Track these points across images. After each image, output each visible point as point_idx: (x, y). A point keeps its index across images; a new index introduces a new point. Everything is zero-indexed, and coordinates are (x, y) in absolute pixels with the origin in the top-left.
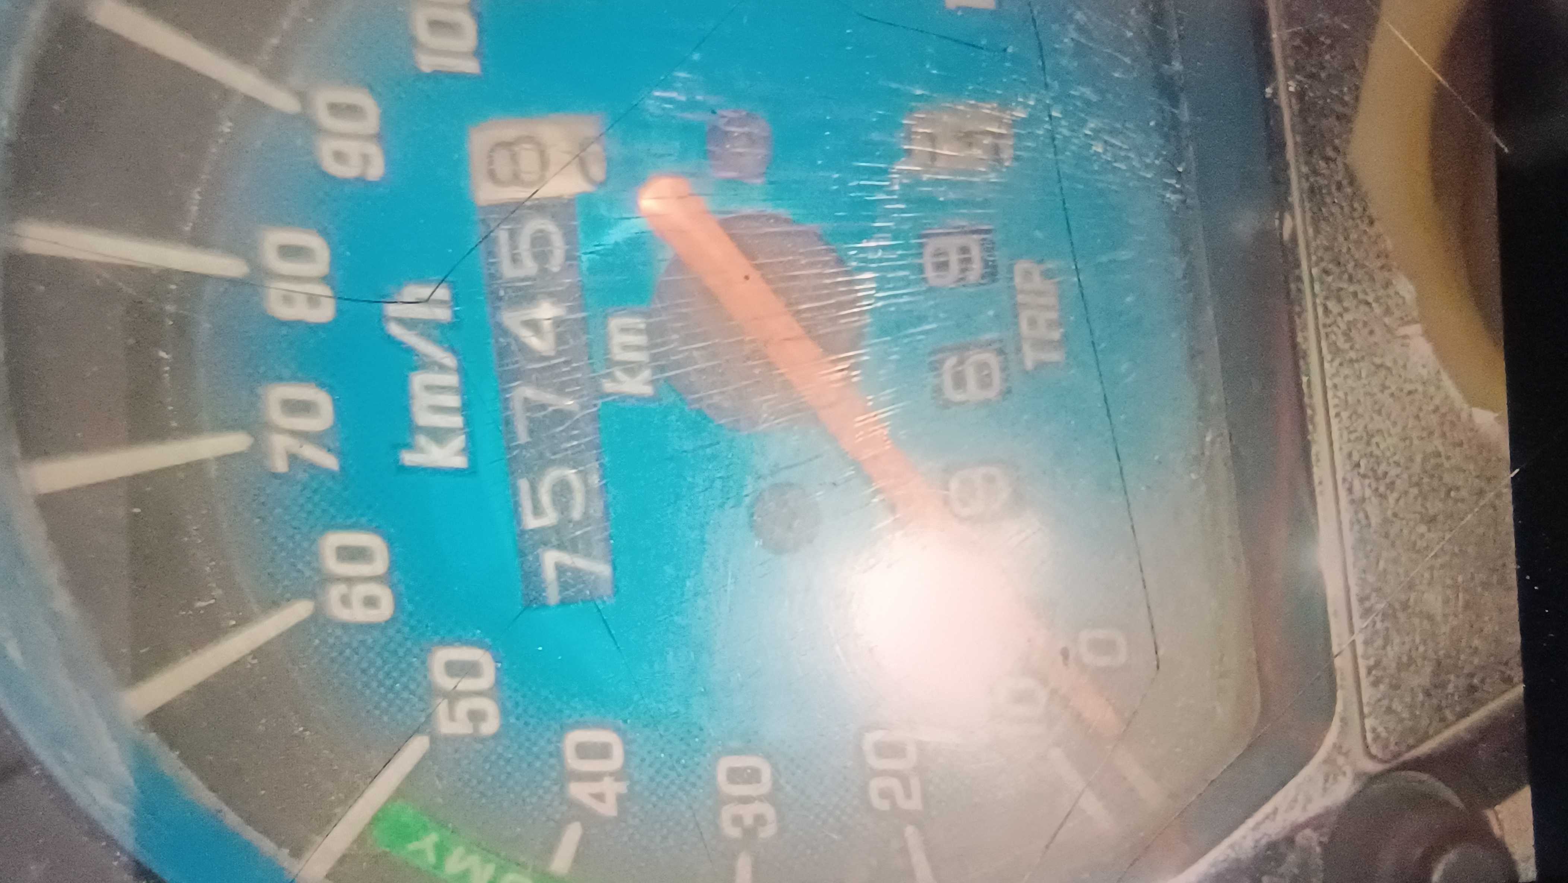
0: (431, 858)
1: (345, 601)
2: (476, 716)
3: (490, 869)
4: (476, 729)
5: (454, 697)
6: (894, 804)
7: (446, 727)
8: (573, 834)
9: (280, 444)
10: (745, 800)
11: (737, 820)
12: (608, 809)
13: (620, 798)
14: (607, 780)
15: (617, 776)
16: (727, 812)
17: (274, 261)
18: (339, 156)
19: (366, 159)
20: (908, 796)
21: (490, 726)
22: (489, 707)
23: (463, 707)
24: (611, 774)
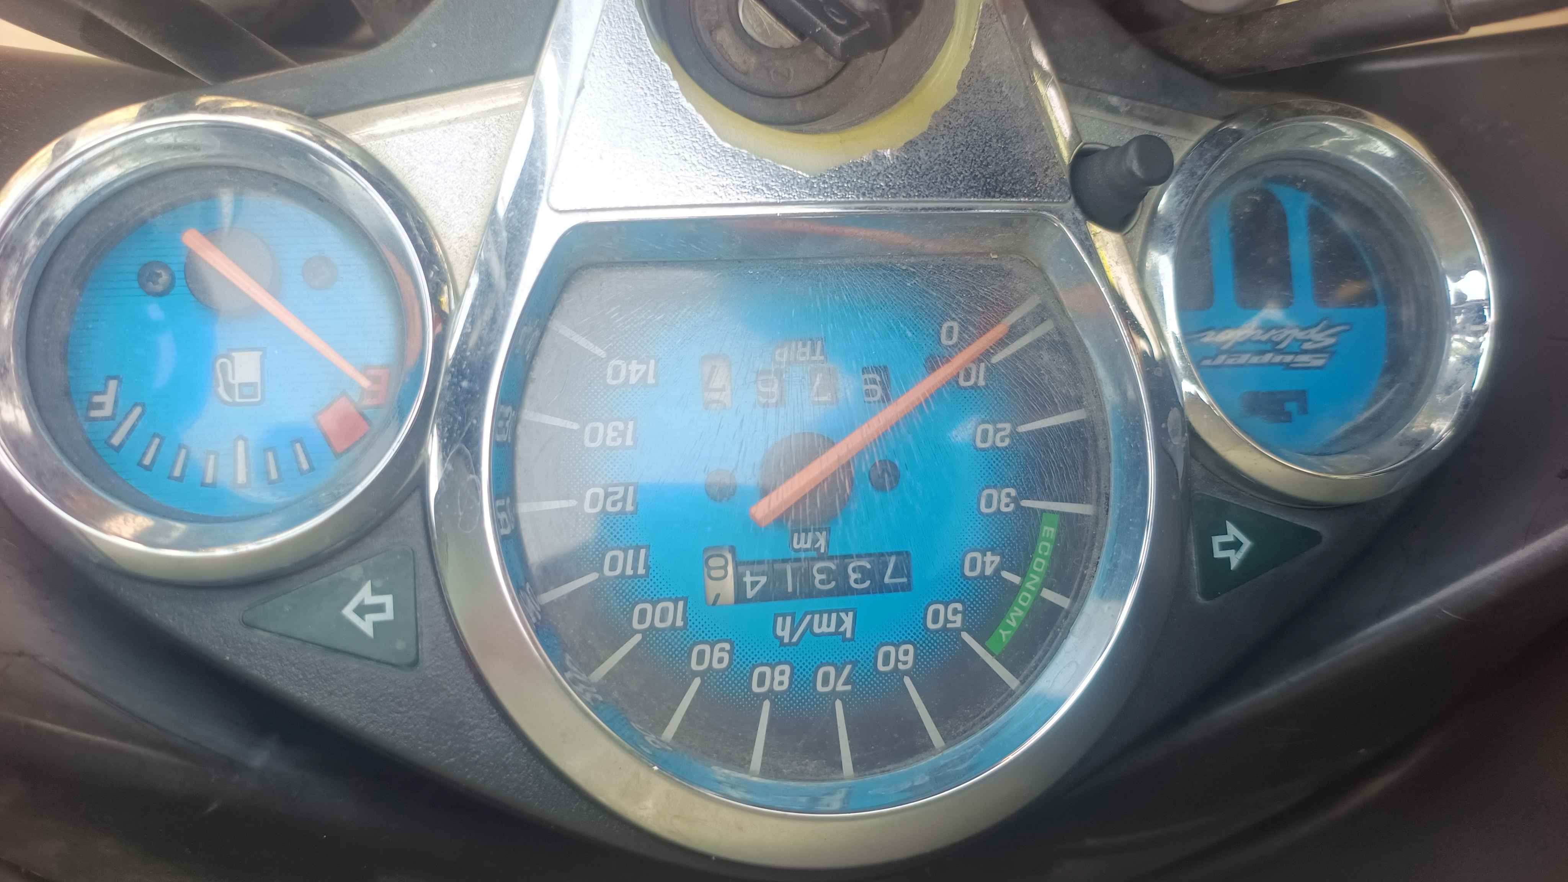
0: (1009, 632)
1: (905, 663)
2: (955, 612)
3: (1016, 609)
4: (959, 612)
5: (947, 621)
6: (1007, 436)
7: (958, 624)
8: (1006, 575)
9: (840, 688)
10: (999, 502)
11: (1007, 505)
12: (997, 559)
13: (993, 554)
14: (985, 559)
15: (984, 555)
16: (1004, 509)
17: (765, 688)
18: (721, 660)
19: (723, 650)
20: (1004, 429)
21: (959, 607)
22: (952, 607)
23: (950, 617)
24: (983, 558)
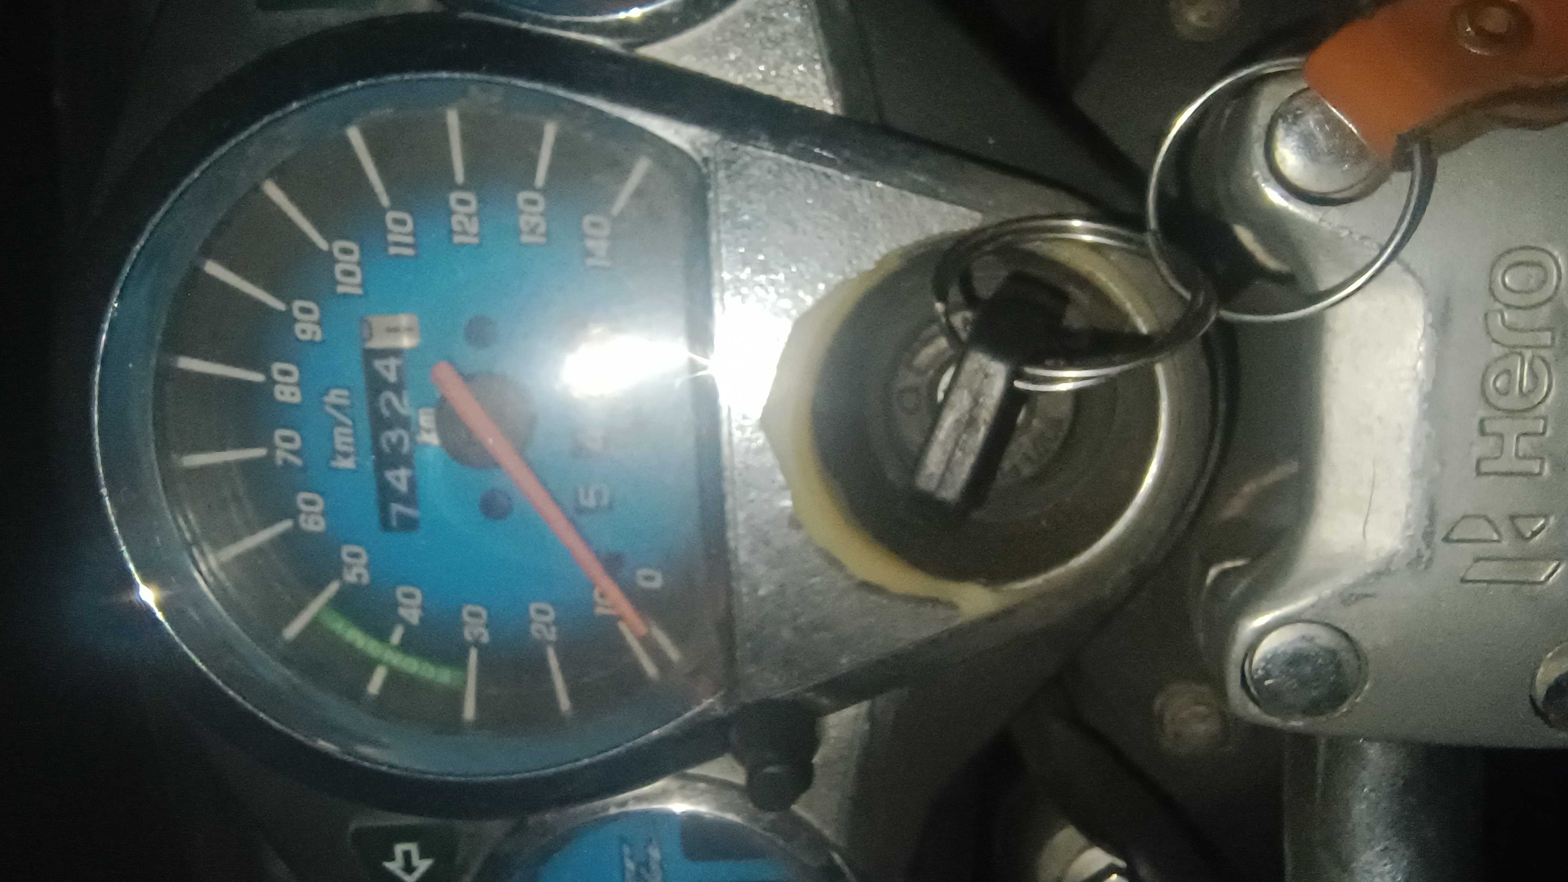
0: (341, 630)
1: (306, 521)
2: (359, 576)
3: (365, 639)
4: (360, 580)
6: (542, 635)
7: (347, 578)
8: (399, 629)
9: (280, 455)
10: (474, 625)
11: (471, 633)
12: (415, 621)
13: (420, 617)
14: (415, 609)
15: (419, 607)
16: (467, 630)
17: (277, 377)
18: (304, 332)
19: (314, 333)
20: (549, 632)
21: (366, 580)
22: (364, 572)
23: (355, 571)
24: (416, 606)
